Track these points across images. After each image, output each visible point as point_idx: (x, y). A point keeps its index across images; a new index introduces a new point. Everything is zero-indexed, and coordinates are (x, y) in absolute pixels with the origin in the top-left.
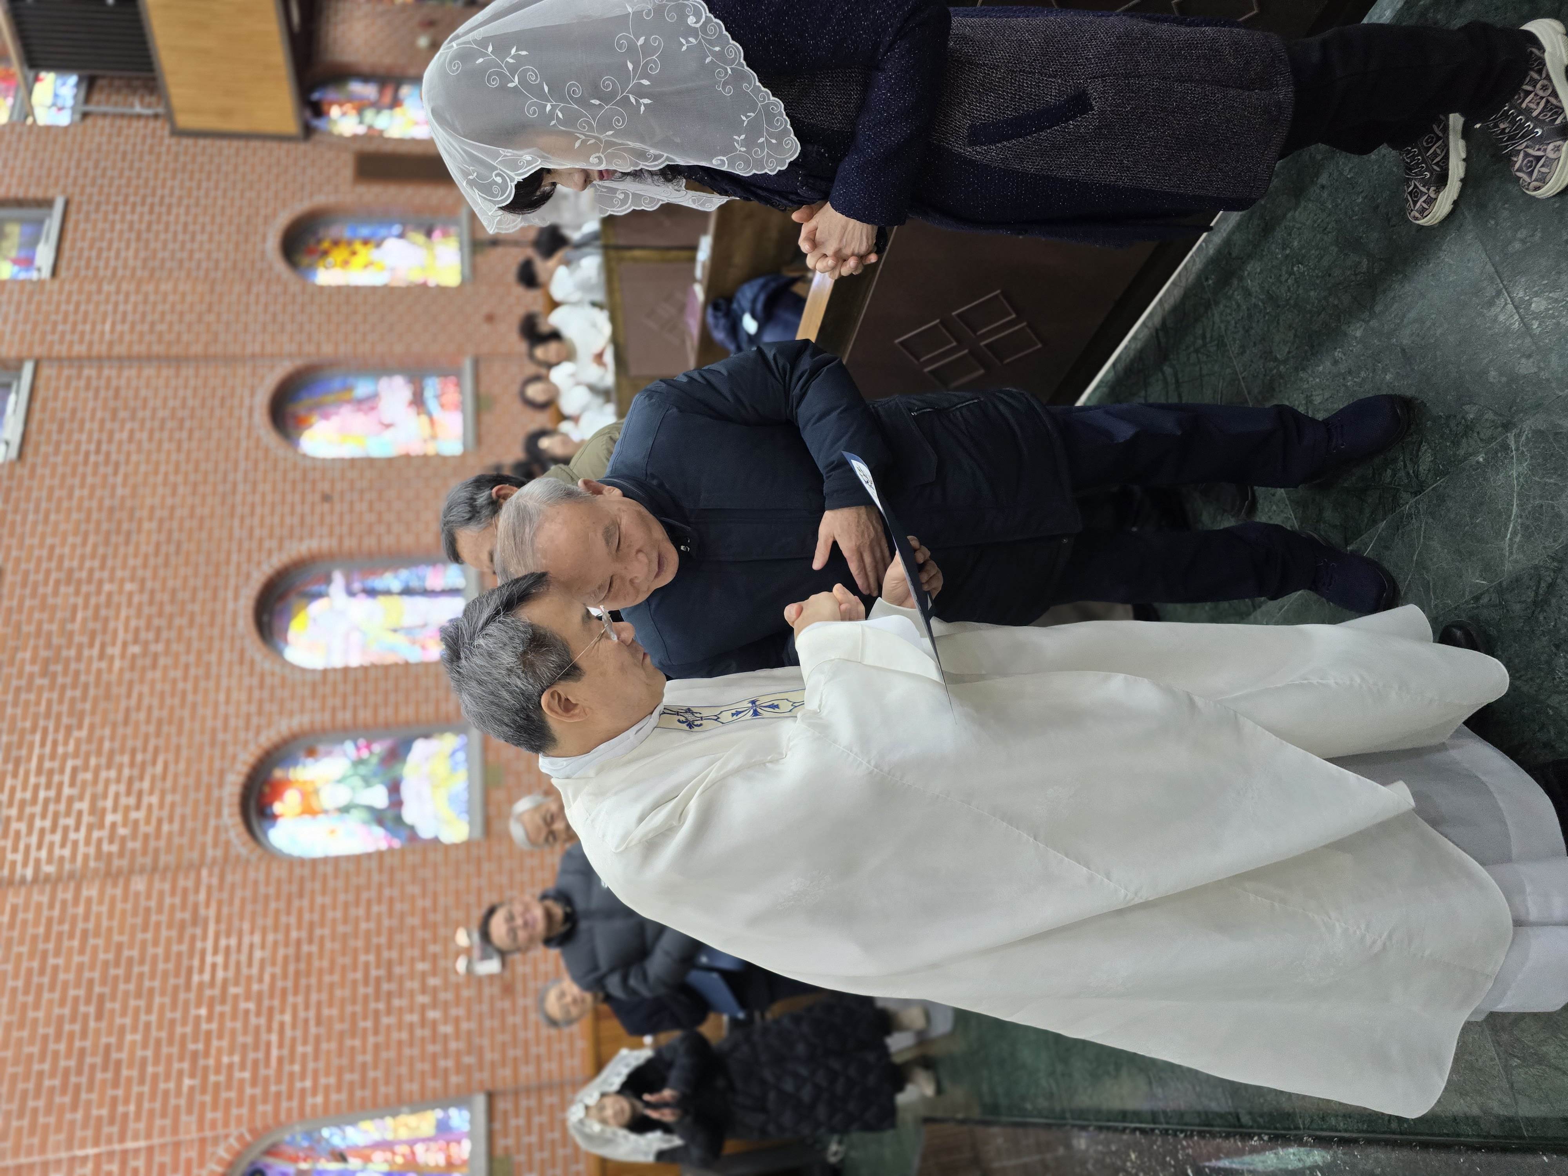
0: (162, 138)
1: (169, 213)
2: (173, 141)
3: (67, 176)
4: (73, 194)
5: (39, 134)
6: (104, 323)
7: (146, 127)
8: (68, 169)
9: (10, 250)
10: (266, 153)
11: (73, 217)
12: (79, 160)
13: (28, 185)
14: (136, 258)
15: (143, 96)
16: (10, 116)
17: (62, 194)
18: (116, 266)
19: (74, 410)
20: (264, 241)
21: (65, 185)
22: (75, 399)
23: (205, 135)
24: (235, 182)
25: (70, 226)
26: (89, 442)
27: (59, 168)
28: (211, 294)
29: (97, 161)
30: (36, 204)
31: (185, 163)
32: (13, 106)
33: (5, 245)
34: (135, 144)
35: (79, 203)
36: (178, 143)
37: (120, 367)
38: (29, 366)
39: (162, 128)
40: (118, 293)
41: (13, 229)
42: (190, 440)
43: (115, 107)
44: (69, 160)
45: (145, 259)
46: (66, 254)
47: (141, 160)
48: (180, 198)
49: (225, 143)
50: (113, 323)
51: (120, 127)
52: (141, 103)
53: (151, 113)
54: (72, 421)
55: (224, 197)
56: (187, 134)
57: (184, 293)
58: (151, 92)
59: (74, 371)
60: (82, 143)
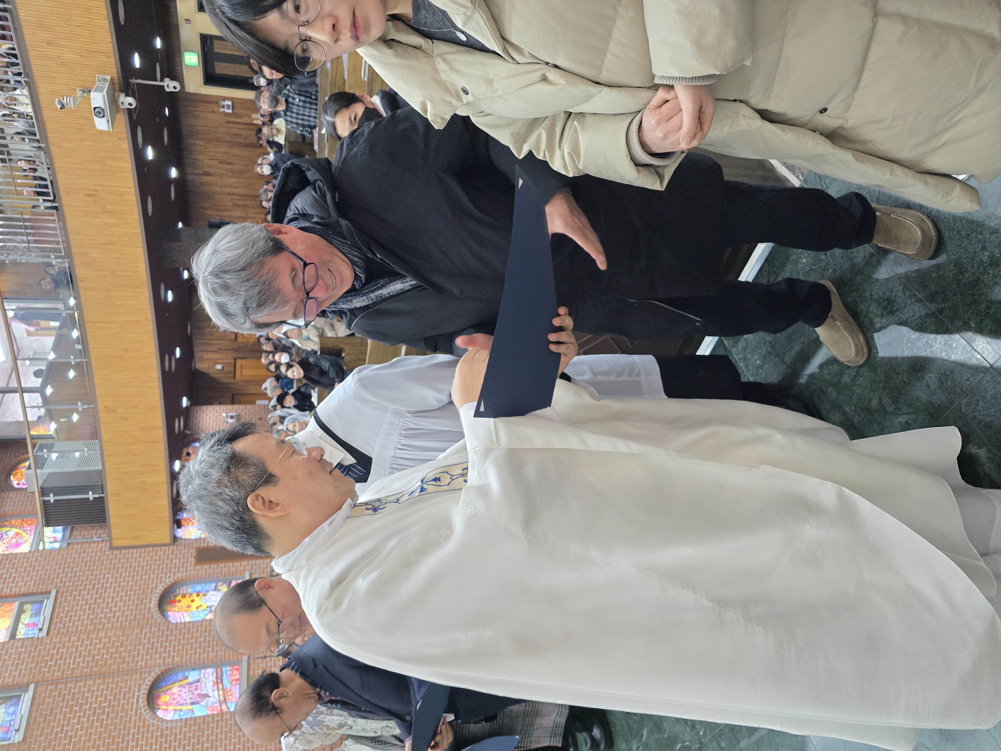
0: (105, 551)
2: (110, 552)
3: (57, 578)
4: (60, 587)
5: (46, 556)
6: (70, 659)
7: (97, 547)
8: (59, 573)
9: (26, 618)
10: (154, 554)
11: (59, 600)
12: (64, 568)
13: (39, 585)
14: (88, 620)
15: (97, 530)
16: (32, 546)
17: (55, 588)
18: (78, 626)
19: (52, 709)
20: (150, 603)
21: (57, 583)
22: (53, 703)
23: (125, 548)
24: (138, 571)
25: (57, 605)
26: (58, 727)
27: (54, 574)
28: (123, 636)
29: (73, 568)
30: (42, 593)
31: (115, 564)
32: (34, 540)
33: (23, 616)
34: (91, 557)
35: (63, 592)
36: (112, 554)
37: (76, 681)
38: (32, 687)
39: (106, 546)
40: (78, 641)
41: (28, 607)
42: (107, 720)
43: (84, 538)
44: (59, 569)
45: (92, 619)
46: (55, 620)
47: (94, 565)
48: (111, 583)
49: (135, 550)
50: (75, 657)
51: (85, 548)
52: (96, 534)
53: (101, 539)
54: (51, 715)
55: (132, 580)
56: (117, 548)
57: (110, 637)
58: (101, 527)
59: (53, 687)
60: (66, 559)
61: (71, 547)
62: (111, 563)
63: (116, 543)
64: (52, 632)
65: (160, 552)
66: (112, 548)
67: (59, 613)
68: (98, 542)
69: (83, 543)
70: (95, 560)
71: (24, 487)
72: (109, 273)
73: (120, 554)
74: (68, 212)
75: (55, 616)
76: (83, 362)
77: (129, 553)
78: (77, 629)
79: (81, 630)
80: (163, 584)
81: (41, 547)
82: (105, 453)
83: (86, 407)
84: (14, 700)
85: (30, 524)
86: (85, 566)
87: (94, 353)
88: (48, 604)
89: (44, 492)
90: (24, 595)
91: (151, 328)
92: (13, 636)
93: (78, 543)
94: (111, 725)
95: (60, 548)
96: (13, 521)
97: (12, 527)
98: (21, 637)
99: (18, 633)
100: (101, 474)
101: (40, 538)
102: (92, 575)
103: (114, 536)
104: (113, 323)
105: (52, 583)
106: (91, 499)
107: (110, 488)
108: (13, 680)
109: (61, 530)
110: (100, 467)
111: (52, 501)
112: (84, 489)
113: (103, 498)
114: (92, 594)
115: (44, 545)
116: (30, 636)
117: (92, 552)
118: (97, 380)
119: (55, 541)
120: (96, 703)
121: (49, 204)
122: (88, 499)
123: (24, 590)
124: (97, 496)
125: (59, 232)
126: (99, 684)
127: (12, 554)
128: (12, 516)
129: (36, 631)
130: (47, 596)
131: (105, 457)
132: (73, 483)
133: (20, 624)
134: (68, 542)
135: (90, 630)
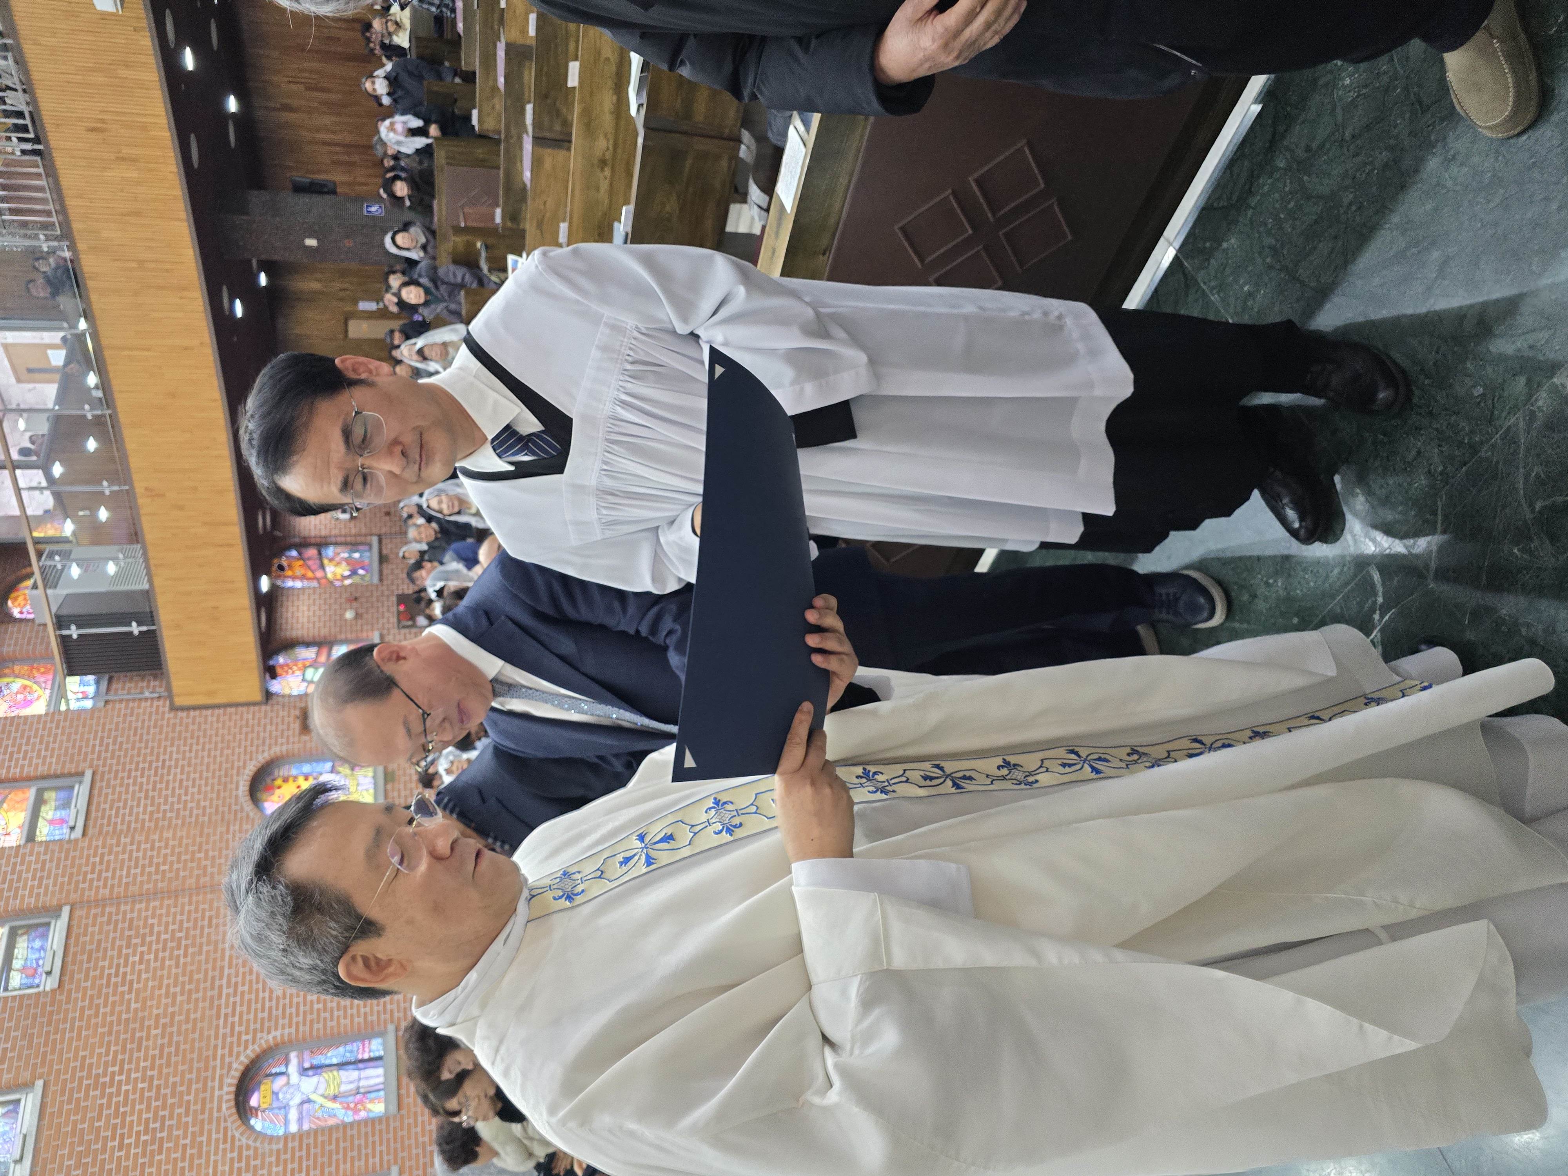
0: (164, 713)
1: (169, 774)
2: (172, 715)
3: (93, 752)
4: (98, 766)
5: (72, 720)
6: (121, 869)
7: (151, 706)
8: (94, 746)
9: (48, 812)
10: (238, 717)
11: (98, 785)
12: (102, 738)
13: (64, 762)
14: (144, 813)
15: (149, 681)
16: (48, 705)
17: (91, 766)
18: (130, 822)
19: (99, 941)
20: (237, 788)
21: (92, 760)
22: (100, 933)
23: (195, 708)
24: (216, 743)
25: (96, 792)
26: (110, 967)
27: (87, 746)
28: (201, 836)
29: (116, 737)
30: (70, 775)
31: (180, 732)
32: (51, 697)
33: (43, 809)
34: (143, 721)
35: (103, 773)
36: (175, 717)
37: (134, 902)
38: (66, 910)
39: (164, 706)
40: (132, 844)
41: (50, 795)
42: (185, 956)
43: (129, 693)
44: (95, 739)
45: (152, 813)
46: (93, 815)
47: (148, 734)
48: (177, 760)
49: (209, 712)
50: (129, 868)
51: (133, 708)
52: (148, 687)
53: (156, 695)
54: (98, 951)
55: (209, 756)
56: (182, 709)
57: (181, 838)
58: (155, 677)
59: (99, 910)
60: (104, 724)
61: (109, 706)
62: (173, 731)
63: (178, 701)
64: (90, 832)
65: (248, 714)
66: (174, 708)
67: (99, 804)
68: (152, 699)
69: (128, 701)
70: (149, 727)
71: (31, 616)
72: (134, 265)
73: (188, 717)
74: (60, 161)
75: (93, 808)
76: (103, 416)
77: (200, 716)
78: (129, 827)
79: (135, 829)
80: (254, 762)
81: (63, 707)
82: (152, 562)
83: (116, 488)
84: (41, 930)
85: (43, 673)
86: (135, 735)
87: (122, 401)
88: (82, 791)
89: (61, 622)
90: (43, 777)
91: (211, 358)
92: (31, 836)
93: (121, 701)
94: (192, 964)
95: (93, 709)
96: (17, 668)
97: (17, 677)
98: (44, 839)
99: (38, 833)
100: (148, 595)
101: (60, 693)
102: (146, 747)
103: (175, 690)
104: (148, 350)
105: (85, 760)
106: (136, 632)
107: (165, 617)
108: (37, 900)
109: (92, 682)
110: (146, 586)
111: (75, 636)
112: (124, 619)
113: (154, 631)
114: (149, 776)
115: (68, 704)
116: (57, 838)
117: (144, 714)
118: (130, 445)
119: (85, 697)
120: (166, 932)
121: (28, 146)
122: (131, 633)
123: (42, 770)
124: (144, 628)
125: (48, 195)
126: (169, 906)
127: (19, 717)
128: (14, 660)
129: (66, 830)
130: (78, 779)
131: (153, 568)
132: (105, 610)
133: (40, 820)
134: (104, 699)
135: (149, 828)
